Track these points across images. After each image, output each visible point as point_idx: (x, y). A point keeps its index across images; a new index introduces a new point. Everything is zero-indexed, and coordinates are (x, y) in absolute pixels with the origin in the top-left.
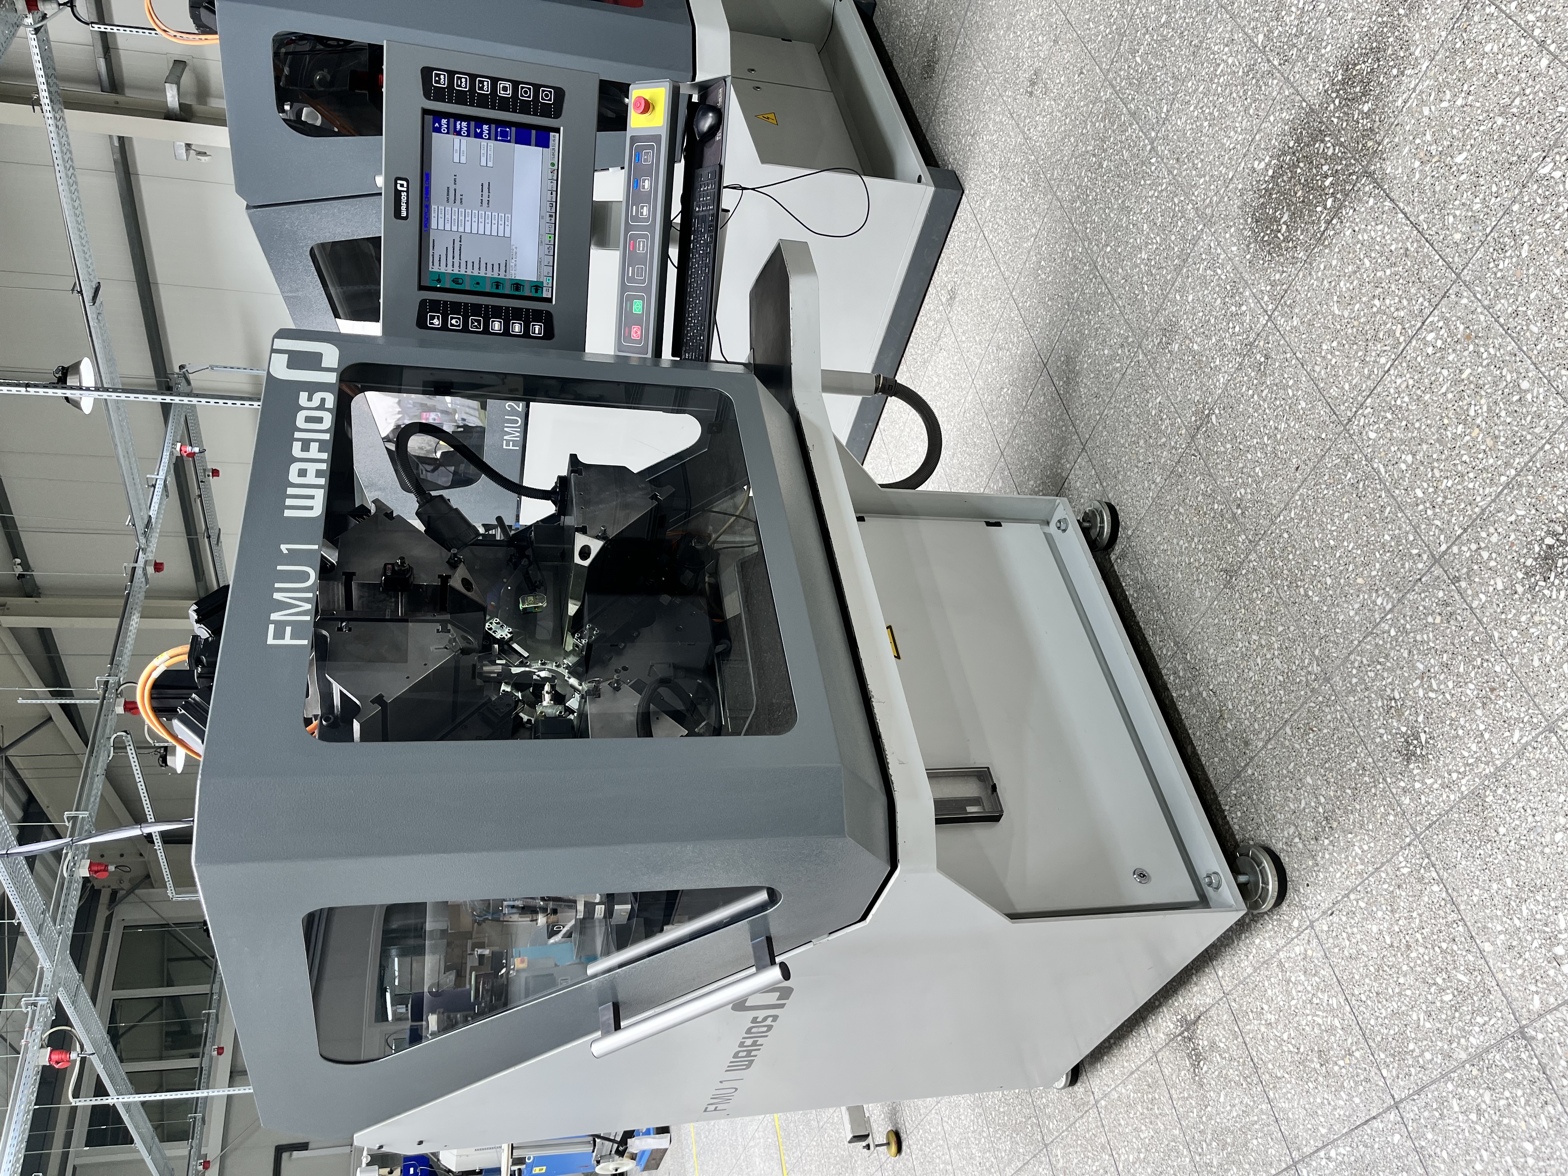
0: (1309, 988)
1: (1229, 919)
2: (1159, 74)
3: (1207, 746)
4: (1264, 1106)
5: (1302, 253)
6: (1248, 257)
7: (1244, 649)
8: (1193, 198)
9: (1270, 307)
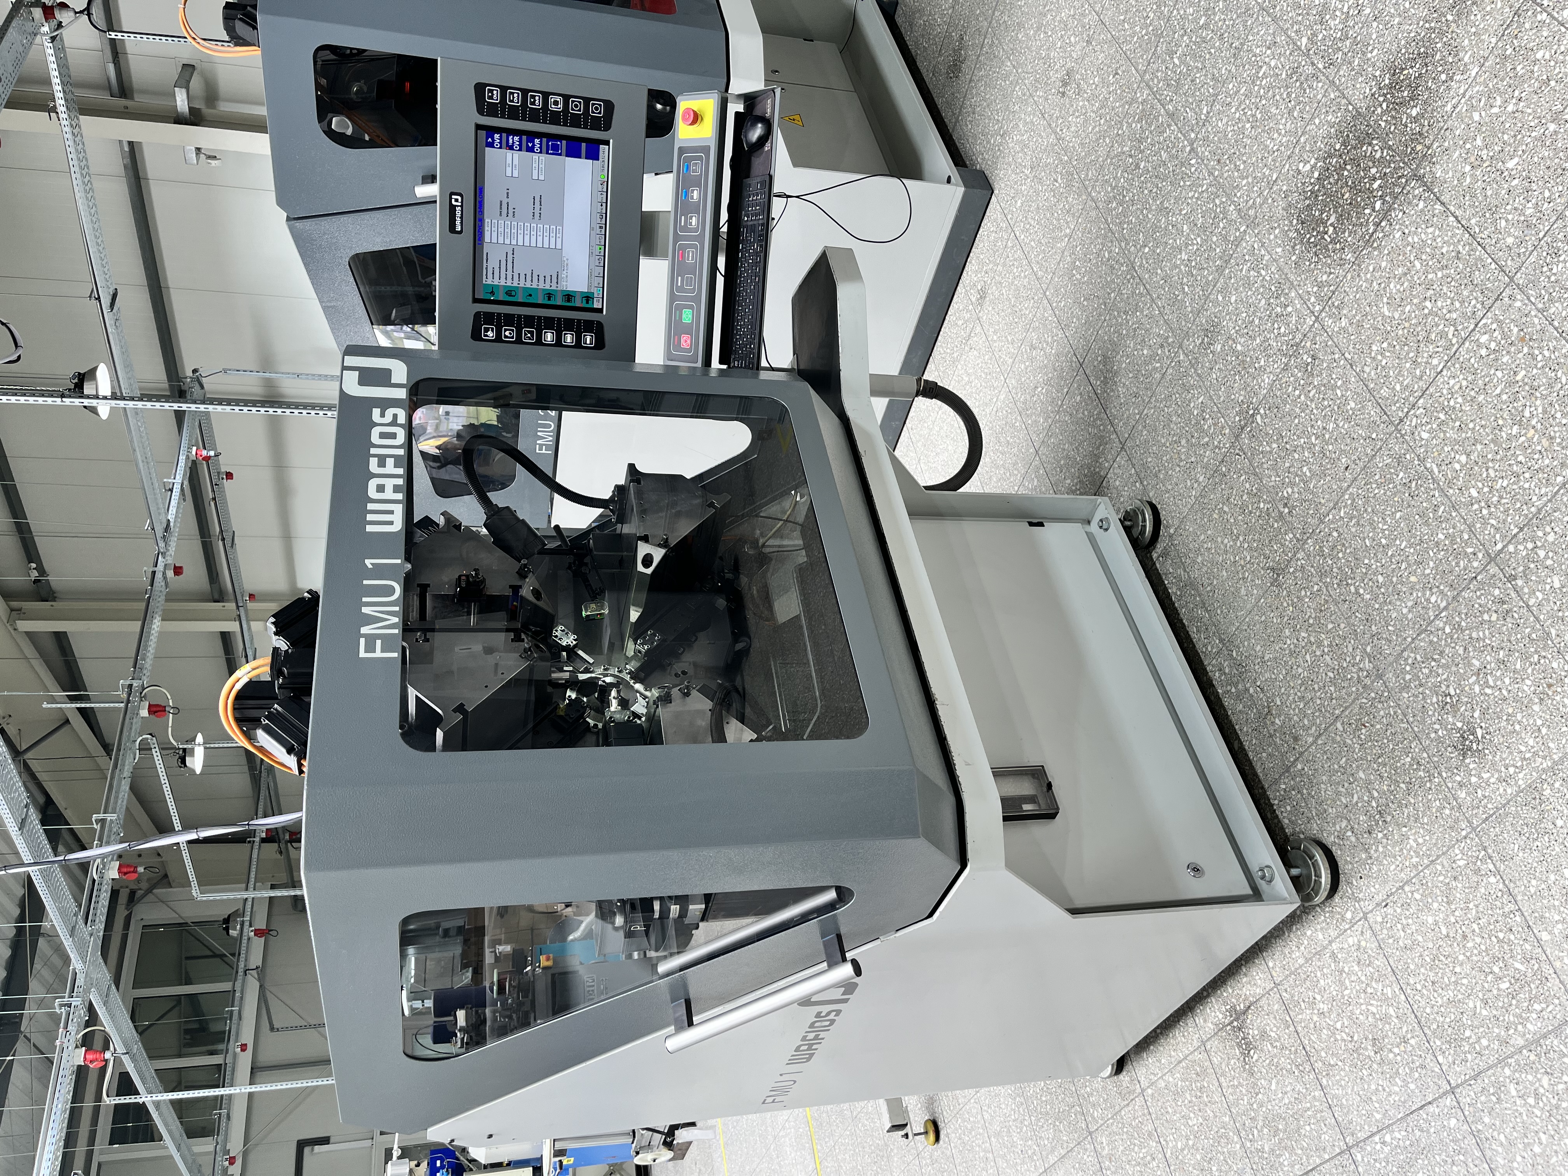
0: (1363, 978)
1: (1282, 911)
2: (1198, 75)
3: (1254, 741)
4: (1317, 1094)
5: (1350, 255)
6: (1294, 258)
7: (1292, 646)
8: (1236, 199)
9: (1317, 308)
